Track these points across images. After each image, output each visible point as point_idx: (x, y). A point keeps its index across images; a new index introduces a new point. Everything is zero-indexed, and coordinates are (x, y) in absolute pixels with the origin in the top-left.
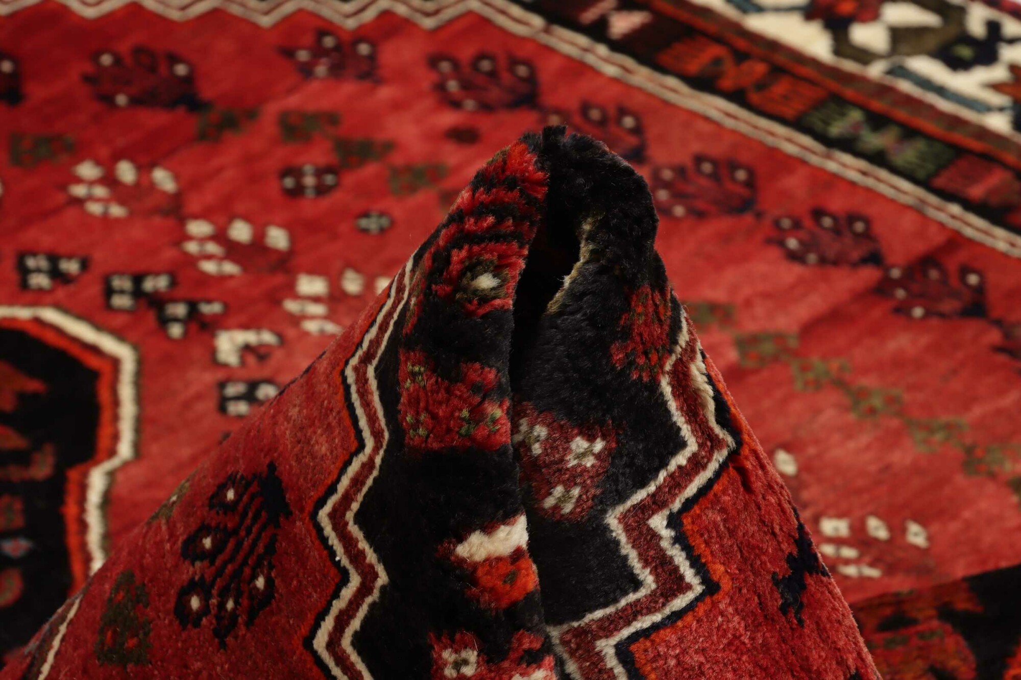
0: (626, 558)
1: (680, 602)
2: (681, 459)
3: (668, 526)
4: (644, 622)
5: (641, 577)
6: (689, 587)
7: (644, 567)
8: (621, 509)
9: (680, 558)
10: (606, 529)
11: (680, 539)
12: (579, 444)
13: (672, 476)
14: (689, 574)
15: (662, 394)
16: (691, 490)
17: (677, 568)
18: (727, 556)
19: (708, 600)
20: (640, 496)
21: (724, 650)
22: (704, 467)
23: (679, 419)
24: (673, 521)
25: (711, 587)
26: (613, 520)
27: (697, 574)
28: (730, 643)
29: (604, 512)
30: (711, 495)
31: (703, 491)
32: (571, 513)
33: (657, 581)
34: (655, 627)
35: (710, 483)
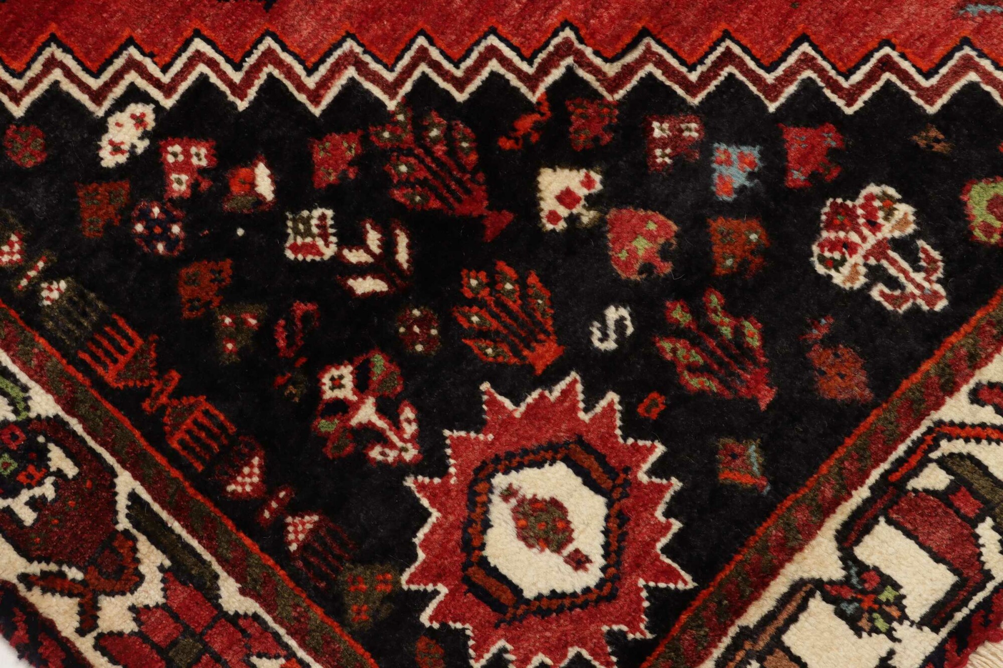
0: (716, 86)
1: (737, 50)
2: (658, 74)
3: (695, 70)
4: (752, 64)
5: (726, 74)
6: (728, 48)
7: (720, 75)
8: (689, 98)
9: (712, 58)
10: (701, 103)
11: (701, 62)
12: (657, 133)
13: (668, 77)
14: (720, 50)
15: (624, 97)
16: (674, 62)
17: (718, 58)
18: (708, 31)
19: (733, 35)
20: (680, 92)
21: (760, 18)
22: (661, 56)
23: (634, 81)
24: (692, 68)
25: (726, 35)
26: (696, 101)
27: (719, 45)
28: (756, 15)
29: (691, 107)
30: (676, 49)
31: (675, 55)
32: (696, 122)
33: (726, 66)
34: (753, 58)
35: (670, 51)
